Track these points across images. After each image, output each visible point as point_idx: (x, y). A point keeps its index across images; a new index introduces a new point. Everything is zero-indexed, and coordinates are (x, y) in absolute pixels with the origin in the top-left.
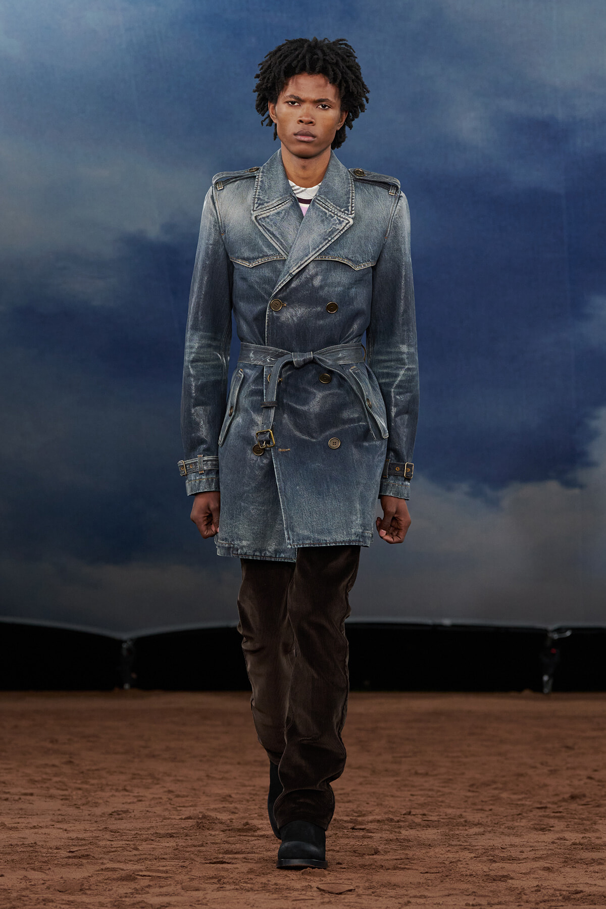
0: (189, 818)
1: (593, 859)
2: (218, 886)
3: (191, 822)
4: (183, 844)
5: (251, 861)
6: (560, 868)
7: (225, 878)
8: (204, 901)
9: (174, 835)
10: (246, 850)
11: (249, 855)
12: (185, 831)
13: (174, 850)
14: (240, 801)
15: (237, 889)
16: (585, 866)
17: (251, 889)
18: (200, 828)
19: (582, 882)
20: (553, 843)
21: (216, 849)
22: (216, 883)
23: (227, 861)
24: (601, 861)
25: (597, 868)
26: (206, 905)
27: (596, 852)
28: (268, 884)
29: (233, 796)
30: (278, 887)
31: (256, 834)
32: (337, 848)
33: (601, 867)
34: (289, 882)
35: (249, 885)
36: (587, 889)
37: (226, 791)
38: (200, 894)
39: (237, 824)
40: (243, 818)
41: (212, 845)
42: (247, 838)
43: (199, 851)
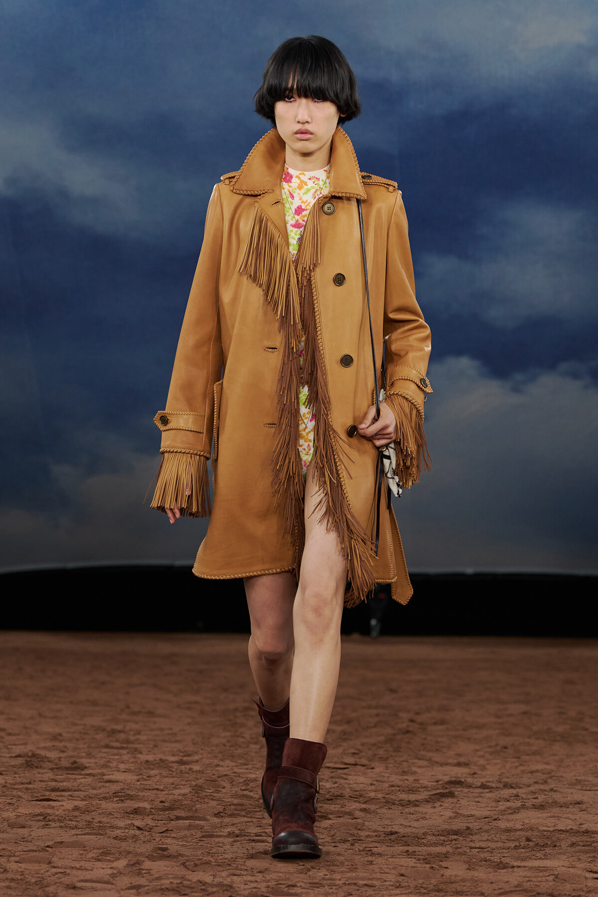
0: (19, 756)
1: (409, 801)
2: (43, 823)
3: (20, 761)
4: (12, 782)
5: (77, 799)
6: (377, 809)
7: (51, 816)
8: (29, 838)
9: (4, 773)
10: (72, 788)
11: (75, 793)
12: (14, 769)
13: (3, 787)
14: (70, 740)
15: (61, 827)
16: (400, 808)
17: (75, 826)
18: (29, 766)
19: (397, 823)
20: (372, 784)
21: (44, 787)
22: (41, 821)
23: (53, 799)
24: (417, 803)
25: (412, 810)
26: (31, 842)
27: (413, 794)
28: (92, 822)
29: (64, 735)
30: (102, 825)
31: (83, 772)
32: (162, 787)
33: (416, 809)
34: (112, 820)
35: (73, 823)
36: (402, 831)
37: (58, 730)
38: (25, 832)
39: (65, 763)
40: (72, 757)
41: (40, 783)
42: (74, 776)
43: (27, 789)
